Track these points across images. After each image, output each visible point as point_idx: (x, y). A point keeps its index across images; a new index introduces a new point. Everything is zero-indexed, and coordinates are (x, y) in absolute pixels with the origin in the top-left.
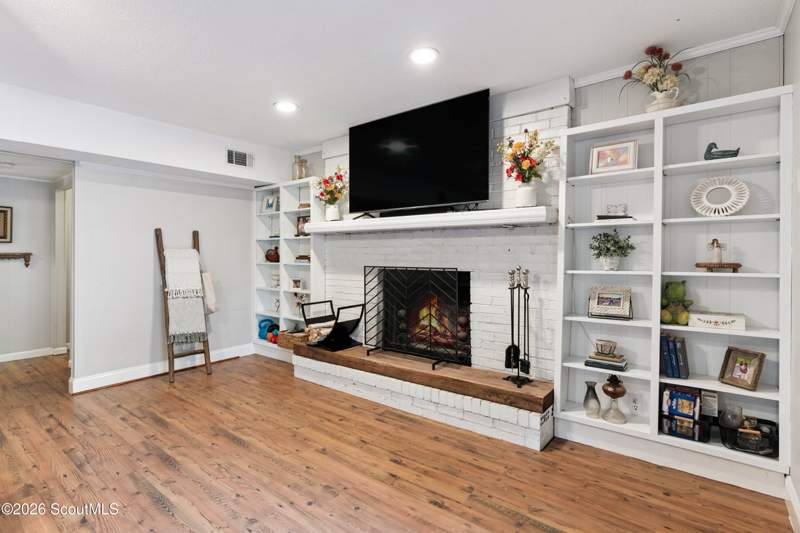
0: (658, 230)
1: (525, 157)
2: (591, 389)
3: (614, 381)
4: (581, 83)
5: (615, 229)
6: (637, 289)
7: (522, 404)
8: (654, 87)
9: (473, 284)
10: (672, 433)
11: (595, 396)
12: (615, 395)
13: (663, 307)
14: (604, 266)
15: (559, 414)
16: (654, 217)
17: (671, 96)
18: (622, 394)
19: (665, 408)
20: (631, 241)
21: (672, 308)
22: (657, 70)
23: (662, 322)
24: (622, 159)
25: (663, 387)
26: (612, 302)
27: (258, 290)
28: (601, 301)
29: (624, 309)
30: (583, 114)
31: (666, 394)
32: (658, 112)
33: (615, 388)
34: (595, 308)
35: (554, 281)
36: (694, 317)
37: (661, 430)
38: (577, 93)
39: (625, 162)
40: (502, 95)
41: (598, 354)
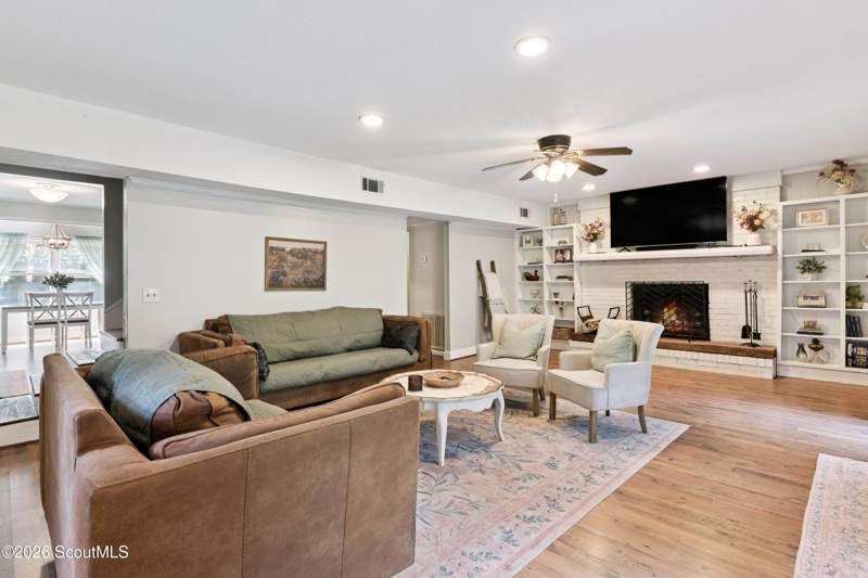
0: (843, 258)
1: (756, 217)
2: (801, 347)
3: (816, 341)
4: (787, 172)
5: (814, 258)
6: (828, 291)
7: (759, 355)
8: (838, 181)
9: (710, 291)
10: (853, 366)
11: (804, 351)
12: (816, 349)
13: (847, 300)
14: (808, 278)
15: (780, 362)
16: (840, 251)
17: (848, 186)
18: (822, 348)
19: (850, 353)
20: (824, 265)
21: (852, 299)
22: (840, 173)
23: (847, 308)
24: (818, 218)
25: (848, 342)
26: (813, 298)
27: (520, 301)
28: (805, 298)
29: (821, 301)
30: (790, 192)
31: (850, 346)
32: (841, 196)
33: (817, 346)
34: (802, 301)
35: (775, 288)
36: (865, 304)
37: (847, 365)
38: (784, 178)
39: (820, 221)
40: (732, 178)
41: (806, 327)
